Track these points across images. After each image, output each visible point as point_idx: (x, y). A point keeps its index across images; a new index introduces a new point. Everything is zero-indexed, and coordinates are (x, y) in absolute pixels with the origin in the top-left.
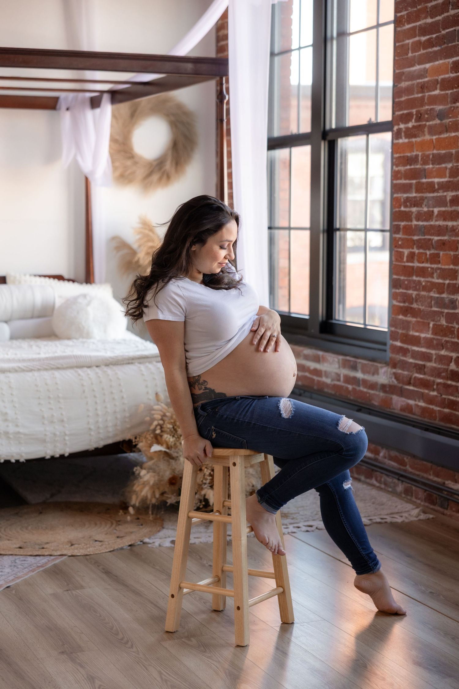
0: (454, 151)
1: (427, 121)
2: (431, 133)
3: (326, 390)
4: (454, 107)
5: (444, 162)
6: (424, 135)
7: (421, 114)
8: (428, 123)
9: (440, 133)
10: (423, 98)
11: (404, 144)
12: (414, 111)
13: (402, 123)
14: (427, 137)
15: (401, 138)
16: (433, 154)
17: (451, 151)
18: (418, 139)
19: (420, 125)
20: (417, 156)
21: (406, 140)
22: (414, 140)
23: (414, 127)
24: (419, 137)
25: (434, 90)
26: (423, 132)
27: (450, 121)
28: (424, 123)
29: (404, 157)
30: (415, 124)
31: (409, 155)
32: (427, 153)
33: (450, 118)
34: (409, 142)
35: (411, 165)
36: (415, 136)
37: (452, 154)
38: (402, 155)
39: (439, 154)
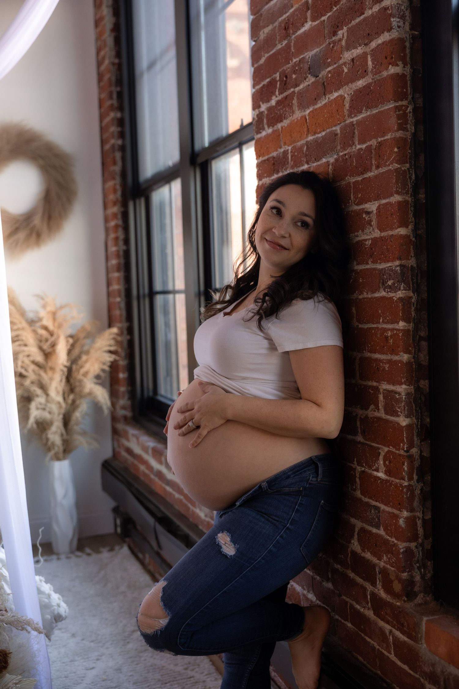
0: (337, 129)
1: (297, 85)
2: (302, 106)
3: (201, 527)
4: (334, 42)
5: (324, 155)
6: (293, 112)
7: (286, 77)
8: (297, 89)
9: (316, 100)
10: (288, 46)
11: (267, 136)
12: (277, 76)
13: (263, 103)
14: (298, 114)
15: (264, 129)
16: (307, 143)
17: (334, 128)
18: (285, 123)
19: (286, 98)
20: (285, 153)
21: (270, 131)
22: (279, 126)
23: (278, 103)
24: (285, 118)
25: (303, 25)
26: (291, 107)
27: (329, 72)
28: (292, 90)
29: (268, 159)
30: (279, 98)
31: (274, 154)
32: (299, 144)
33: (329, 65)
34: (274, 132)
35: (278, 172)
36: (280, 119)
37: (336, 135)
38: (266, 157)
39: (316, 141)
